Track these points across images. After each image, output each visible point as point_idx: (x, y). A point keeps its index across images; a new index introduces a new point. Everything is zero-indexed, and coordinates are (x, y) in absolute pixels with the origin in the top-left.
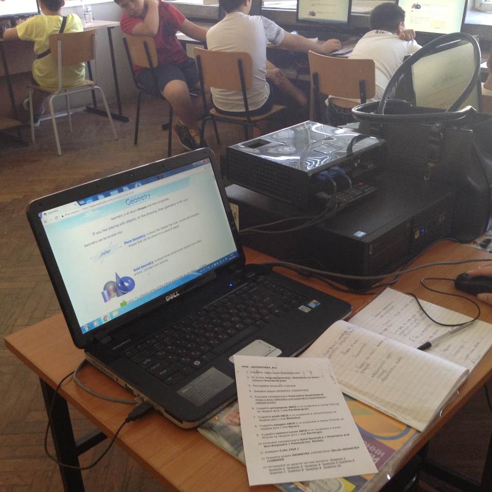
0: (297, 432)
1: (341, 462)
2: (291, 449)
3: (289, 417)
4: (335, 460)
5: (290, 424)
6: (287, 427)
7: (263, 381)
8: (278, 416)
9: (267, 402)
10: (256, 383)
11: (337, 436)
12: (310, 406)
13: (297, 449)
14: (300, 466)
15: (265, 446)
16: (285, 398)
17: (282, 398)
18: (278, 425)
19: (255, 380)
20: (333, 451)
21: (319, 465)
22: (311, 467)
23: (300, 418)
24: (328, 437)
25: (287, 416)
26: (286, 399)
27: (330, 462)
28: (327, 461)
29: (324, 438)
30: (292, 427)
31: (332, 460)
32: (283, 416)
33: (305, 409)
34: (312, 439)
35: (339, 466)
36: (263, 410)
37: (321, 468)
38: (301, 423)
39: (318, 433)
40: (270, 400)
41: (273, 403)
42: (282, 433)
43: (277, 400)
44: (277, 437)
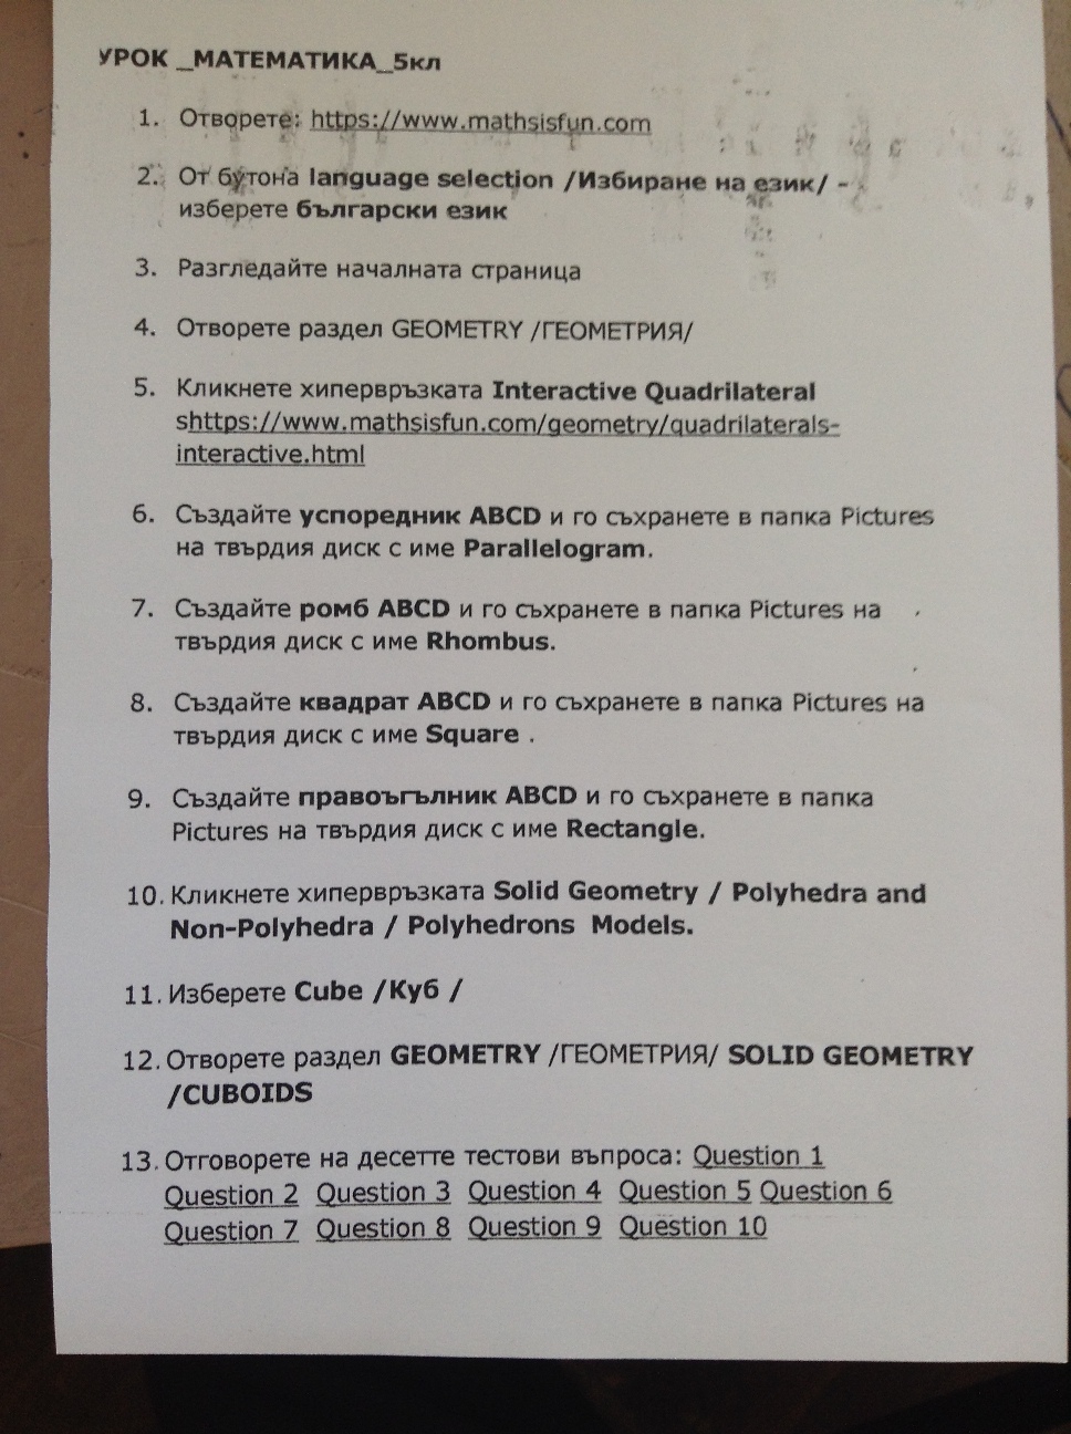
0: (488, 797)
1: (780, 1197)
2: (396, 990)
3: (453, 624)
4: (734, 1158)
5: (446, 702)
6: (410, 736)
7: (282, 210)
8: (359, 608)
9: (284, 442)
10: (216, 240)
11: (813, 895)
12: (668, 519)
13: (446, 991)
14: (434, 1192)
15: (180, 929)
16: (461, 407)
17: (435, 407)
18: (341, 703)
19: (207, 209)
20: (740, 1055)
21: (594, 1189)
22: (519, 1212)
23: (542, 644)
24: (739, 890)
25: (441, 608)
26: (468, 426)
27: (683, 1172)
28: (667, 1157)
29: (702, 897)
30: (453, 737)
31: (709, 1159)
32: (406, 608)
33: (616, 551)
34: (594, 892)
35: (753, 1231)
36: (229, 533)
37: (595, 1227)
38: (540, 703)
39: (666, 833)
40: (310, 423)
41: (334, 458)
42: (357, 798)
43: (377, 426)
44: (301, 833)
